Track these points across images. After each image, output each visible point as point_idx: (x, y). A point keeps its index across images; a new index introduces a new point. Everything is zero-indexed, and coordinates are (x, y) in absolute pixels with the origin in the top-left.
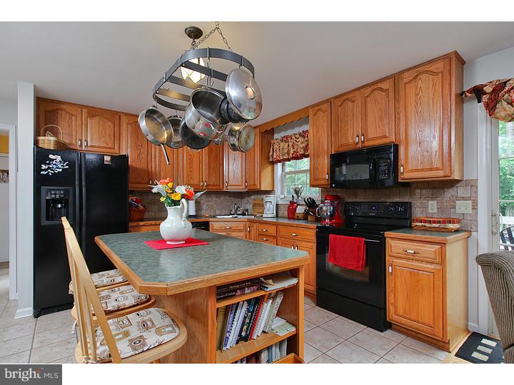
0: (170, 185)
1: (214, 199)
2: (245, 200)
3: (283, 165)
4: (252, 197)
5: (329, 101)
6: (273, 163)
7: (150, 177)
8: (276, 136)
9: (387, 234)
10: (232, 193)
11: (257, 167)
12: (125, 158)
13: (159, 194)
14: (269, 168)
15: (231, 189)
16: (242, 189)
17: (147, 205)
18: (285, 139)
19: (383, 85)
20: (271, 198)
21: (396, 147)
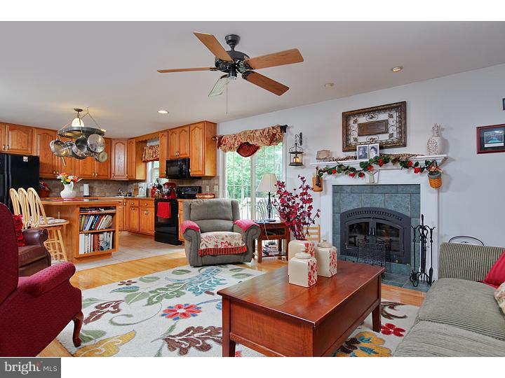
0: (66, 175)
1: (105, 185)
2: (129, 187)
3: (153, 164)
4: (134, 184)
5: (167, 131)
6: (146, 162)
7: (54, 169)
8: (148, 145)
9: (179, 200)
10: (118, 181)
11: (134, 164)
12: (37, 158)
13: (61, 180)
14: (143, 165)
15: (116, 178)
16: (124, 178)
17: (51, 188)
18: (151, 147)
19: (185, 128)
20: (142, 184)
21: (189, 159)
